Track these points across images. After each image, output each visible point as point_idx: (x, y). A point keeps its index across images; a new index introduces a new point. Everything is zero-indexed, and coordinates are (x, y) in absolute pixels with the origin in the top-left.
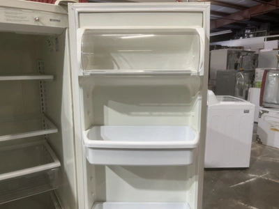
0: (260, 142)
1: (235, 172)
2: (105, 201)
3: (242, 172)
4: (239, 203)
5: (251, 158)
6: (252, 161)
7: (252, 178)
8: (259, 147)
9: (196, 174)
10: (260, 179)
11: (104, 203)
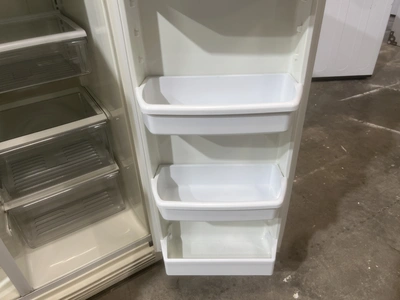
0: (394, 43)
1: (350, 83)
2: (172, 164)
3: (360, 83)
4: (350, 119)
5: (377, 64)
6: (378, 68)
7: (374, 88)
8: (391, 49)
9: (292, 141)
10: (386, 90)
11: (171, 166)
